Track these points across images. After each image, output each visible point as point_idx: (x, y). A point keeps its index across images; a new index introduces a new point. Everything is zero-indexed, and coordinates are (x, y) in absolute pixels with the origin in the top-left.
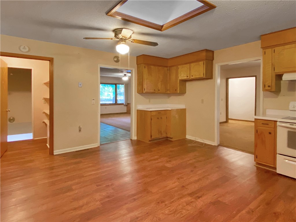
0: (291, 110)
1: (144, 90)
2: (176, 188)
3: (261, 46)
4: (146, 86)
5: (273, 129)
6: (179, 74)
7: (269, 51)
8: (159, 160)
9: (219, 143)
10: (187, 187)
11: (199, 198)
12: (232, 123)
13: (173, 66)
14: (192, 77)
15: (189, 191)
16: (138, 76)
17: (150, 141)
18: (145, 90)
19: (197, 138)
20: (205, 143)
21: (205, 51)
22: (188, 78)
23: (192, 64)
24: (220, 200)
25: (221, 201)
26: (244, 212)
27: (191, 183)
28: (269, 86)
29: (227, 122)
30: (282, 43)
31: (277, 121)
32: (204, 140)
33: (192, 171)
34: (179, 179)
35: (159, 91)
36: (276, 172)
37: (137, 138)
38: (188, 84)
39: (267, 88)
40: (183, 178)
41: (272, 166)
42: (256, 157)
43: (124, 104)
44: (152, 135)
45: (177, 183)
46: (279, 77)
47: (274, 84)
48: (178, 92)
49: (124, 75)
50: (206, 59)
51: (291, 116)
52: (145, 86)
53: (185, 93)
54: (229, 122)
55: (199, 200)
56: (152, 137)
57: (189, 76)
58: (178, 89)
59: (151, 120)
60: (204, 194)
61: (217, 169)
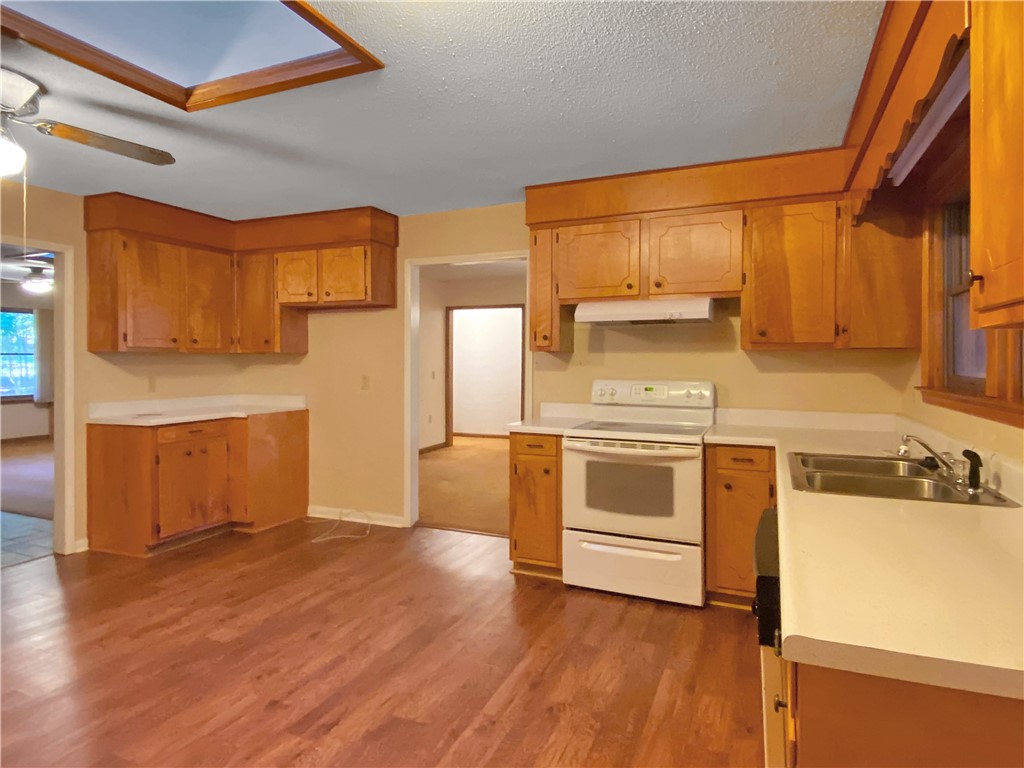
0: (596, 404)
1: (121, 338)
2: (243, 719)
3: (527, 218)
4: (130, 322)
5: (554, 459)
6: (280, 285)
7: (544, 235)
8: (185, 623)
9: (416, 518)
10: (286, 702)
11: (328, 728)
12: (464, 448)
13: (254, 252)
14: (329, 299)
15: (294, 716)
16: (91, 282)
17: (151, 549)
18: (125, 340)
19: (345, 511)
20: (372, 523)
21: (369, 212)
22: (314, 299)
23: (327, 253)
24: (400, 715)
25: (404, 716)
26: (468, 732)
27: (305, 682)
28: (545, 338)
29: (447, 444)
30: (576, 217)
31: (562, 436)
32: (369, 513)
33: (314, 636)
34: (259, 677)
35: (197, 346)
36: (561, 581)
37: (90, 544)
38: (314, 322)
39: (541, 342)
40: (276, 670)
41: (554, 565)
42: (514, 546)
43: (36, 399)
44: (161, 524)
45: (252, 697)
46: (568, 311)
47: (556, 333)
48: (277, 350)
49: (29, 270)
50: (372, 241)
51: (595, 420)
52: (127, 323)
53: (305, 353)
54: (454, 443)
55: (328, 739)
56: (159, 532)
57: (315, 292)
58: (277, 338)
59: (158, 462)
60: (347, 709)
61: (403, 608)
